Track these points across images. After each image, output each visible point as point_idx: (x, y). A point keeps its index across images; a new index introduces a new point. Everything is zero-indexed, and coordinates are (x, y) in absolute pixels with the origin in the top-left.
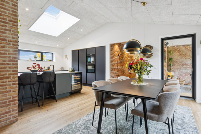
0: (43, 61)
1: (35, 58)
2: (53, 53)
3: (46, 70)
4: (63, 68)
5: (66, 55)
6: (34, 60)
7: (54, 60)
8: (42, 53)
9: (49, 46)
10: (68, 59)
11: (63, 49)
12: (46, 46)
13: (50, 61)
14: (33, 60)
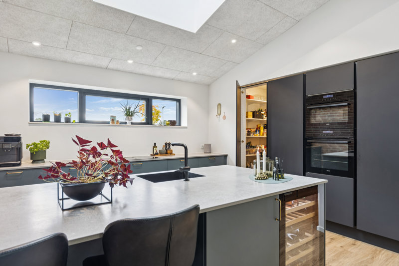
0: (151, 124)
1: (129, 114)
2: (179, 101)
3: (161, 153)
4: (208, 147)
5: (219, 105)
6: (126, 123)
7: (184, 123)
8: (148, 100)
9: (168, 75)
10: (224, 117)
11: (209, 86)
12: (160, 78)
13: (172, 123)
14: (121, 123)
